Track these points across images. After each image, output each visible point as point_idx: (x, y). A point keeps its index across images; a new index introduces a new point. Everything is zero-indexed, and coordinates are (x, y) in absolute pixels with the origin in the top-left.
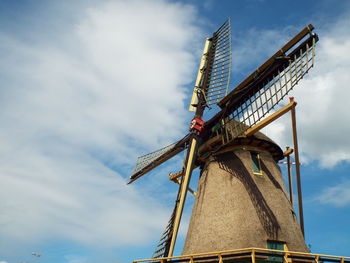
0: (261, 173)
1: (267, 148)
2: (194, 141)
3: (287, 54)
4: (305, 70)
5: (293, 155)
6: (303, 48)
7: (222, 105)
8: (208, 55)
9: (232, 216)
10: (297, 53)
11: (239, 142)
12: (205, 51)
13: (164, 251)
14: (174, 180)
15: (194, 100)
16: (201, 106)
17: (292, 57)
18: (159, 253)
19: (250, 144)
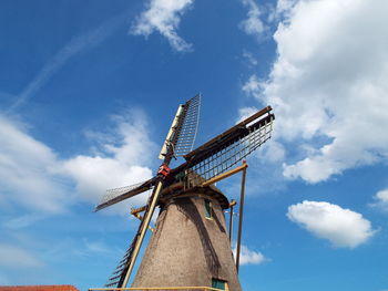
0: (211, 219)
1: (217, 198)
2: (160, 184)
3: (248, 126)
4: (263, 139)
5: (238, 206)
6: (262, 123)
7: (188, 157)
8: (179, 117)
9: (184, 253)
10: (257, 126)
11: (197, 190)
12: (178, 114)
13: (119, 280)
14: (135, 214)
15: (164, 150)
16: (169, 156)
17: (252, 128)
18: (113, 281)
19: (205, 193)
